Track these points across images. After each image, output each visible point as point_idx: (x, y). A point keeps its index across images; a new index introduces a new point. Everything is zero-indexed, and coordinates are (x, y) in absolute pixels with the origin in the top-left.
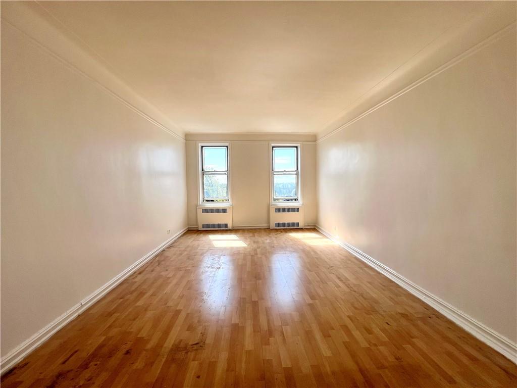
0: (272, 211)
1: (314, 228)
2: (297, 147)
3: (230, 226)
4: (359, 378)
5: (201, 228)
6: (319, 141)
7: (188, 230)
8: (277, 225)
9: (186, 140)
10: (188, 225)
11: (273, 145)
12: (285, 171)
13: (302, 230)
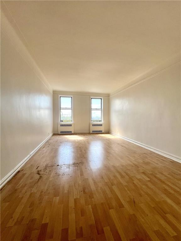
0: (91, 126)
1: (108, 132)
2: (101, 99)
3: (73, 132)
4: (134, 165)
5: (60, 133)
6: (111, 97)
7: (54, 134)
8: (93, 131)
9: (53, 93)
10: (54, 132)
11: (92, 97)
12: (96, 109)
13: (103, 133)
